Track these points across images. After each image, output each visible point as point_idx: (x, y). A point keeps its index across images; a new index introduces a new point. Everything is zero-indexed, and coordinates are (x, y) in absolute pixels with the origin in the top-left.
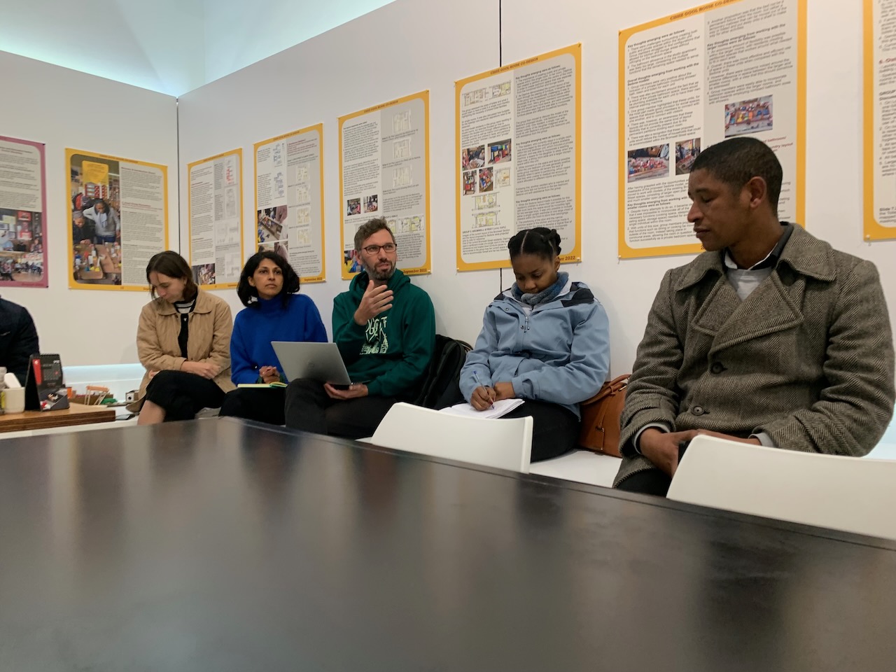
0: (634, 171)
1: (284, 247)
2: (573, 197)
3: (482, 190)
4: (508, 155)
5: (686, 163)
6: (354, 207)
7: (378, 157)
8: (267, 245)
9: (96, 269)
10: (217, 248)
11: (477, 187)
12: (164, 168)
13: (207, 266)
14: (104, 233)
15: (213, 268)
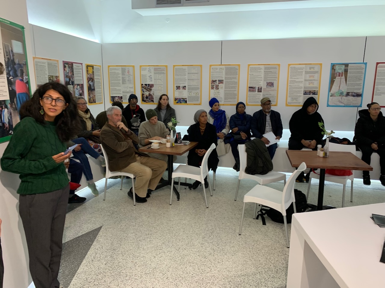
1: (153, 95)
2: (237, 93)
4: (223, 83)
5: (259, 91)
6: (178, 88)
7: (186, 77)
8: (145, 94)
9: (92, 99)
10: (123, 92)
11: (215, 88)
12: (100, 66)
13: (118, 97)
14: (93, 88)
15: (121, 97)
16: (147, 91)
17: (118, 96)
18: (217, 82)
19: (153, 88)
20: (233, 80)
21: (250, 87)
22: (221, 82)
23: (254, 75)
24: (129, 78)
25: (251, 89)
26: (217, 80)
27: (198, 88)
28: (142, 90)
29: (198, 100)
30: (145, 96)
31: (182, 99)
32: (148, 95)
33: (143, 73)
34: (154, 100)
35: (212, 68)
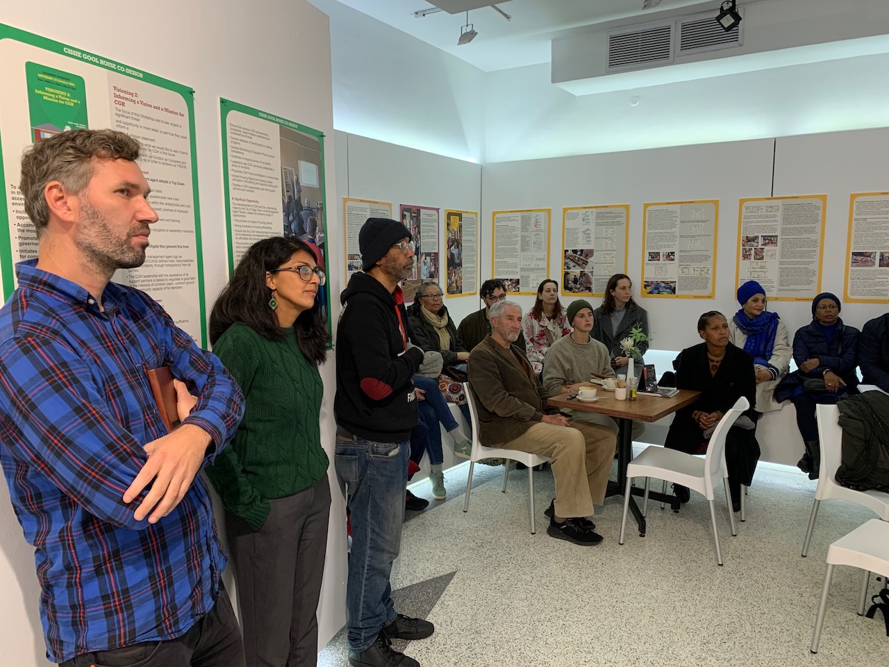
0: (855, 262)
1: (590, 274)
2: (817, 270)
3: (755, 259)
4: (776, 243)
5: (885, 262)
6: (654, 256)
7: (677, 231)
8: (573, 272)
9: (454, 285)
10: (522, 270)
11: (752, 257)
12: (476, 214)
13: (511, 280)
14: (457, 261)
15: (518, 282)
16: (577, 267)
17: (509, 278)
18: (761, 241)
19: (590, 260)
20: (804, 236)
21: (854, 254)
22: (770, 240)
23: (868, 220)
24: (538, 236)
25: (859, 258)
26: (760, 238)
27: (707, 257)
28: (565, 264)
29: (706, 287)
30: (571, 277)
31: (663, 285)
32: (578, 275)
33: (569, 224)
34: (593, 287)
35: (747, 208)
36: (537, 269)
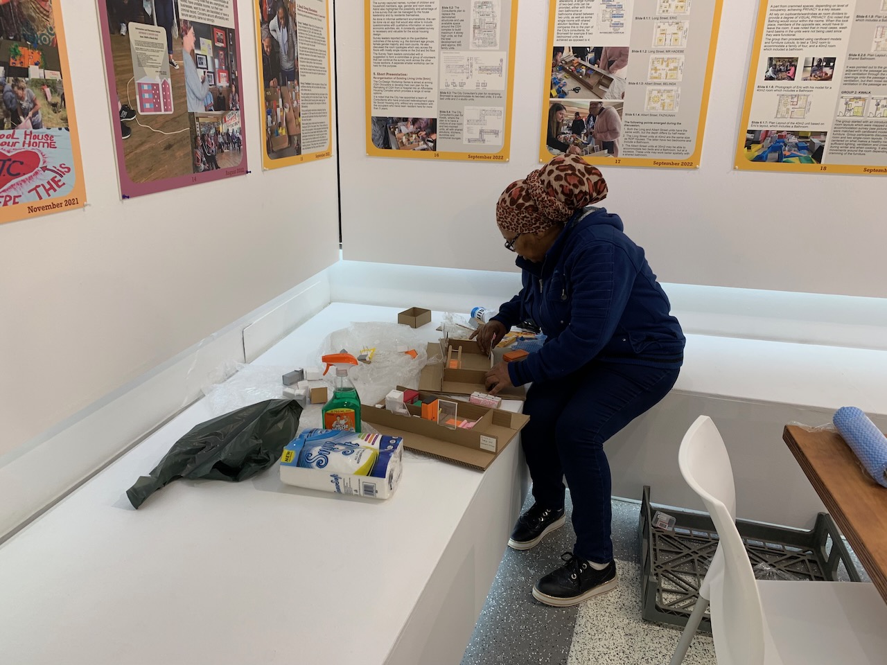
1: (614, 111)
6: (782, 68)
8: (572, 104)
10: (443, 95)
15: (432, 125)
16: (583, 91)
24: (485, 9)
28: (554, 83)
30: (568, 117)
31: (793, 140)
32: (585, 111)
34: (620, 142)
36: (481, 95)
